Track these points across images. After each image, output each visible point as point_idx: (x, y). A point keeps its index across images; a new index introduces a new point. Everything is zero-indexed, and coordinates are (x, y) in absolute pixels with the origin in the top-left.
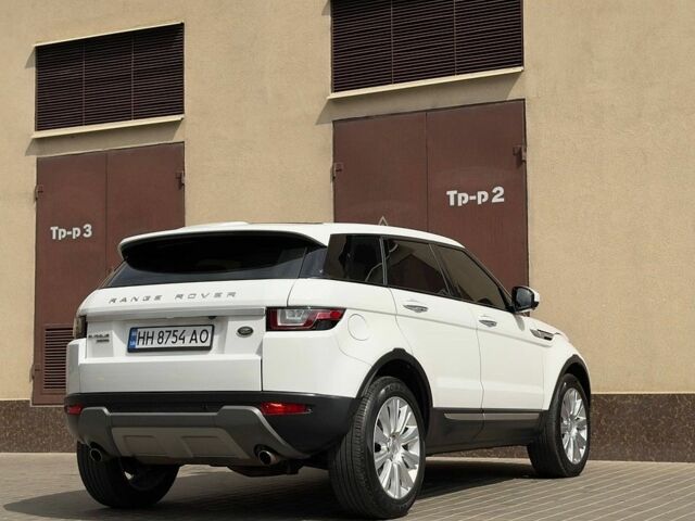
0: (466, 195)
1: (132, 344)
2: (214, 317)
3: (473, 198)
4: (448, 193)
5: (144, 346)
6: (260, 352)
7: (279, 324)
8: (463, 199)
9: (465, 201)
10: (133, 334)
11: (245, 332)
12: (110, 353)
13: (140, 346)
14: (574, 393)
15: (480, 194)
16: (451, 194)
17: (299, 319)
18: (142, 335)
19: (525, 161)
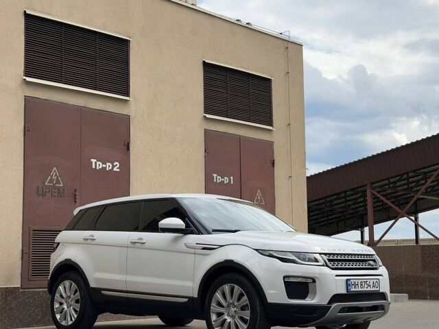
0: (101, 164)
3: (104, 166)
4: (92, 160)
8: (100, 165)
9: (100, 167)
15: (108, 164)
16: (93, 161)
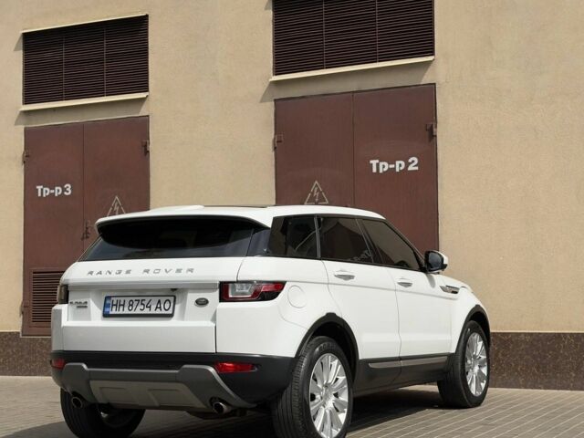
0: (386, 164)
1: (107, 310)
2: (175, 289)
3: (392, 166)
4: (371, 162)
5: (117, 312)
6: (214, 319)
7: (231, 296)
8: (384, 167)
9: (385, 169)
10: (108, 302)
11: (202, 303)
12: (89, 318)
13: (114, 312)
14: (476, 337)
15: (398, 163)
16: (374, 162)
17: (248, 291)
18: (115, 303)
19: (436, 136)
